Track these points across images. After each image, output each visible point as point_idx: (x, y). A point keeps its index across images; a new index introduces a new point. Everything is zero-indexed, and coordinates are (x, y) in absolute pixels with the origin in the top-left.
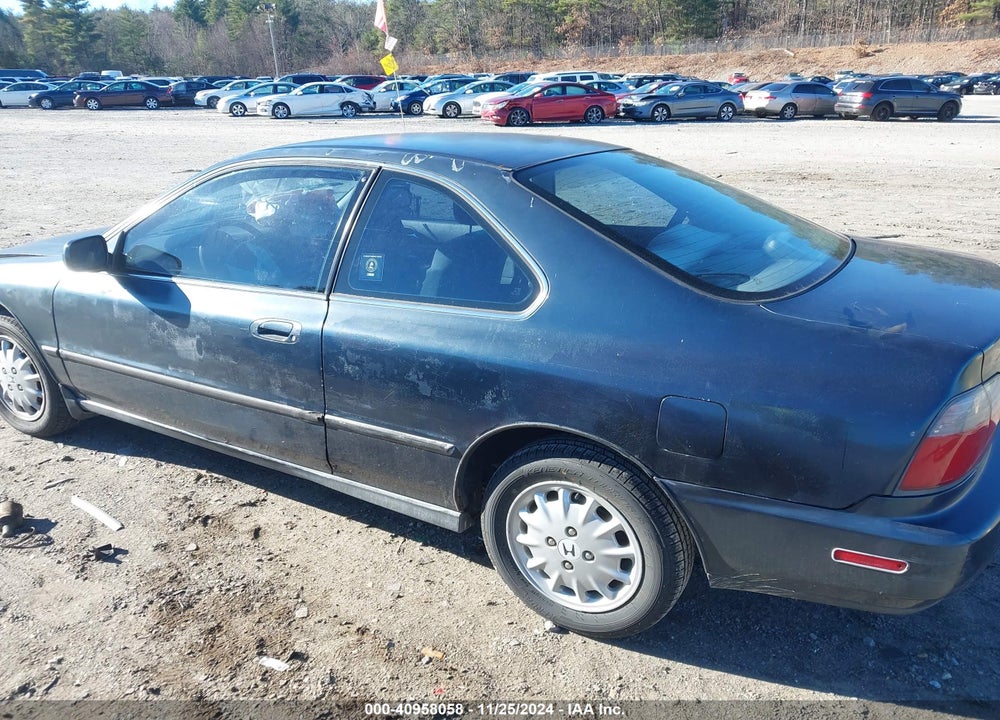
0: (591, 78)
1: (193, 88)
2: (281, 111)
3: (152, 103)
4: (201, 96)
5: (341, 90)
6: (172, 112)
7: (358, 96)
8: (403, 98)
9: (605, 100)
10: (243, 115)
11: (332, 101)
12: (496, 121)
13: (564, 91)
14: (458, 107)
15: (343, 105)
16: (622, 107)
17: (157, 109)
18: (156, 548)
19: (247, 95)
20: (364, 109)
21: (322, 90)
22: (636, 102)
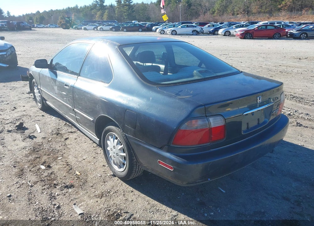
0: (281, 23)
1: (152, 25)
2: (174, 33)
3: (140, 30)
4: (154, 28)
5: (193, 26)
6: (145, 33)
7: (198, 29)
8: (212, 29)
9: (282, 31)
10: (164, 34)
11: (190, 30)
12: (240, 37)
13: (266, 27)
14: (230, 32)
15: (193, 31)
16: (289, 33)
17: (142, 31)
18: (42, 138)
19: (165, 28)
20: (199, 33)
21: (187, 26)
22: (294, 31)
